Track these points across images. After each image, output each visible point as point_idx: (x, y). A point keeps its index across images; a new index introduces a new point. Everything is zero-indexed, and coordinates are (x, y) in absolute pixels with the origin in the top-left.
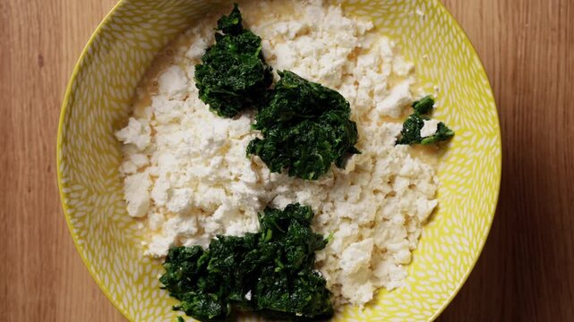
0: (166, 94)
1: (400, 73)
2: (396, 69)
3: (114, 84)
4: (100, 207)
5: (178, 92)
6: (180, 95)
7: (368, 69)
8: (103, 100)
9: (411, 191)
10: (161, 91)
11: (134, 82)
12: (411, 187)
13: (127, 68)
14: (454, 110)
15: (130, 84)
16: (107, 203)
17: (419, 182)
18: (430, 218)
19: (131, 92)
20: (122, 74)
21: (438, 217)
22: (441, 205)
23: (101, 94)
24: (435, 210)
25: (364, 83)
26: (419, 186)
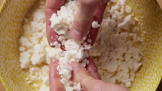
0: (36, 20)
1: (128, 12)
2: (126, 10)
3: (15, 15)
4: (10, 65)
5: (41, 20)
6: (42, 21)
7: (115, 11)
8: (11, 22)
9: (131, 59)
10: (35, 19)
11: (23, 16)
12: (132, 58)
13: (21, 9)
14: (149, 26)
15: (21, 16)
16: (13, 63)
17: (135, 56)
18: (139, 69)
19: (22, 19)
20: (19, 12)
21: (143, 68)
22: (143, 64)
23: (10, 20)
24: (141, 66)
25: (114, 16)
26: (135, 58)
